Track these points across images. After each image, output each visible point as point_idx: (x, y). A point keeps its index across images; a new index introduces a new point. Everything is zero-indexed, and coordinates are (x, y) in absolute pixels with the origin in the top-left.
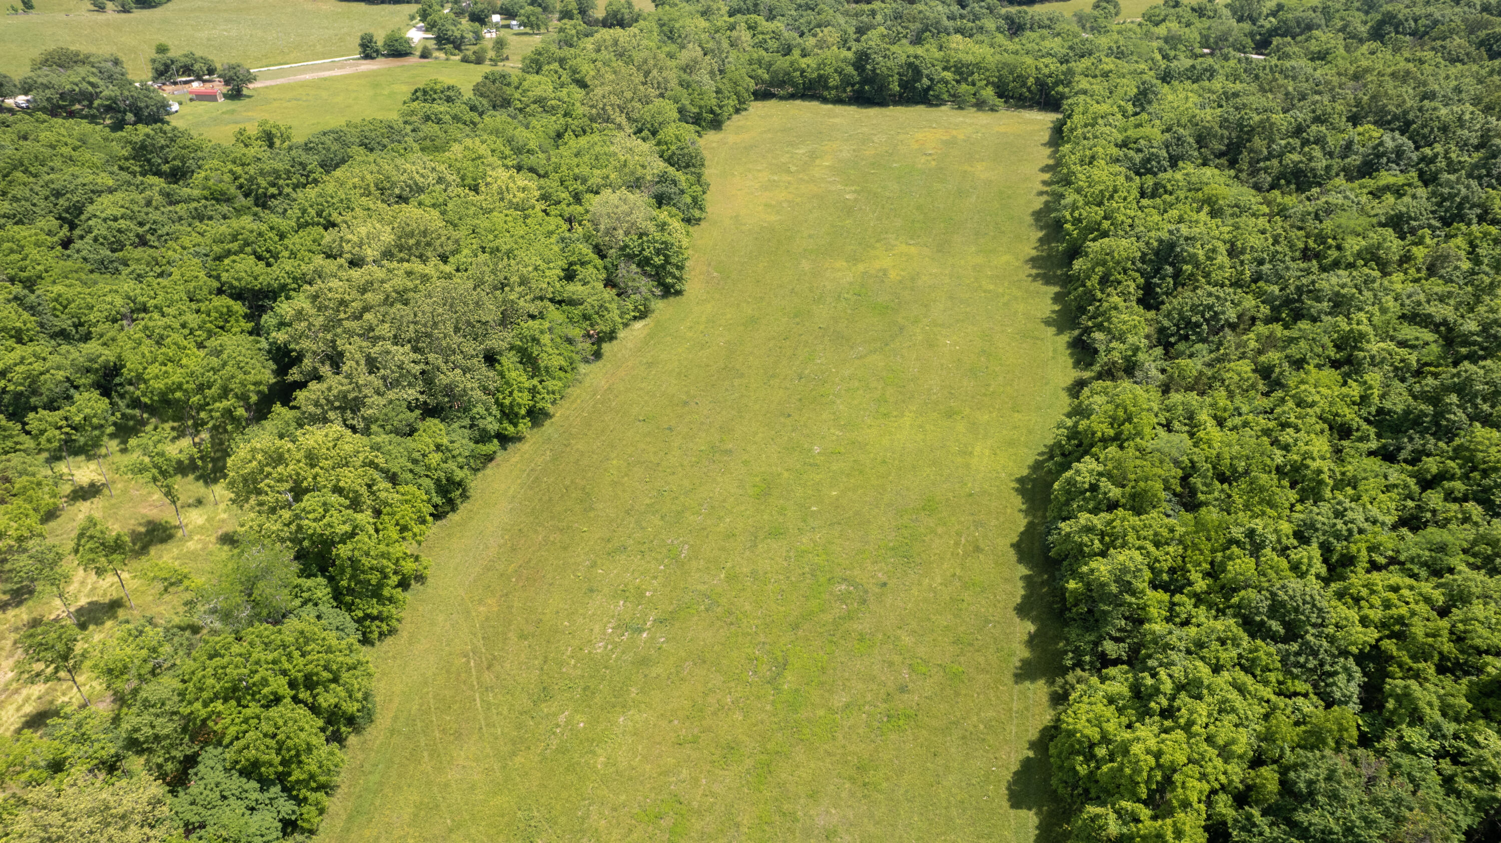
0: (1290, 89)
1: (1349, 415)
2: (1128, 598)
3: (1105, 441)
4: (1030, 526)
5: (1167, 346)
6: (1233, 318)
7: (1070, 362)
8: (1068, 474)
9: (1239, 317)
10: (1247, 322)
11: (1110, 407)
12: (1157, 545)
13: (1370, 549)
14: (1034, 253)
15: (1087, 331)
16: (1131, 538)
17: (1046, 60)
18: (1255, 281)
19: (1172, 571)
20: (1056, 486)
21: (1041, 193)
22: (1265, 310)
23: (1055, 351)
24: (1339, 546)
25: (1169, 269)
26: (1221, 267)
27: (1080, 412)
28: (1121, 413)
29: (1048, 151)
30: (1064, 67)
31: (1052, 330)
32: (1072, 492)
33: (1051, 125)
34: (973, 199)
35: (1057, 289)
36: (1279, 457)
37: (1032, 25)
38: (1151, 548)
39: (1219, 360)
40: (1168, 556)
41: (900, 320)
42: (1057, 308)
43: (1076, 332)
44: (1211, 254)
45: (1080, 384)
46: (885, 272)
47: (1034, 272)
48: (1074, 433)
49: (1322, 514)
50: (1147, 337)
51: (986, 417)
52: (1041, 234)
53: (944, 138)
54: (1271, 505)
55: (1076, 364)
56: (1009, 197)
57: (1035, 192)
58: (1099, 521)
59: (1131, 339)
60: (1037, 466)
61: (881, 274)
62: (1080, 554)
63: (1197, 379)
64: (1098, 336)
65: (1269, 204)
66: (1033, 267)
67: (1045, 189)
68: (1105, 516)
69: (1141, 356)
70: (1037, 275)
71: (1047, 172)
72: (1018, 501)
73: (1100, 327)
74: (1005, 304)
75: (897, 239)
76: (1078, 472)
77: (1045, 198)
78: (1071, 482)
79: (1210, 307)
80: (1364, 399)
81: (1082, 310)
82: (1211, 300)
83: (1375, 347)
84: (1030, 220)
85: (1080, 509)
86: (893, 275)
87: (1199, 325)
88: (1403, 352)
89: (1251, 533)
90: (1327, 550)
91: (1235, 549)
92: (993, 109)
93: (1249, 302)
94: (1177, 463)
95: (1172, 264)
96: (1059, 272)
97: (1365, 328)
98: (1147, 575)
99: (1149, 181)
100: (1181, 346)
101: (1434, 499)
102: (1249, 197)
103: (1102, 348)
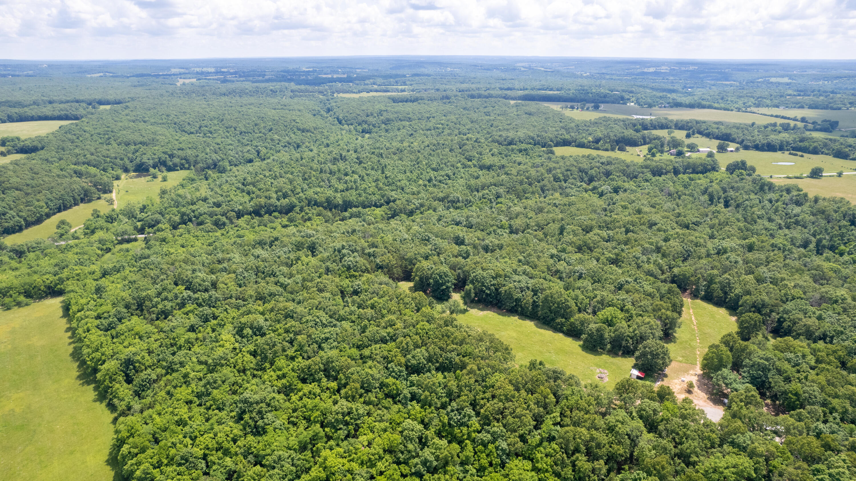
0: (152, 275)
1: (190, 398)
2: (148, 476)
3: (128, 437)
4: (116, 473)
5: (139, 395)
6: (155, 378)
7: (109, 412)
8: (121, 452)
9: (157, 376)
10: (159, 378)
11: (126, 427)
12: (151, 458)
13: (199, 432)
14: (78, 374)
15: (111, 399)
16: (144, 460)
17: (47, 276)
18: (159, 362)
19: (158, 462)
20: (119, 458)
21: (70, 344)
22: (164, 371)
23: (102, 411)
24: (192, 435)
25: (131, 367)
26: (148, 361)
27: (117, 432)
28: (130, 428)
29: (65, 320)
30: (57, 277)
31: (98, 403)
32: (124, 457)
33: (61, 305)
34: (39, 358)
35: (93, 385)
36: (176, 418)
37: (28, 249)
38: (150, 460)
39: (155, 394)
40: (155, 460)
41: (32, 428)
42: (97, 393)
43: (107, 401)
44: (143, 358)
45: (116, 419)
46: (13, 410)
47: (81, 382)
48: (118, 440)
49: (187, 429)
50: (132, 395)
51: (86, 447)
52: (77, 364)
53: (8, 330)
54: (176, 433)
55: (112, 412)
56: (56, 351)
57: (67, 344)
58: (134, 461)
59: (126, 399)
60: (111, 454)
61: (11, 412)
62: (132, 472)
63: (150, 404)
64: (115, 400)
65: (156, 328)
66: (80, 380)
67: (71, 340)
68: (135, 459)
69: (131, 404)
70: (83, 383)
71: (69, 331)
72: (109, 468)
73: (115, 397)
74: (75, 401)
75: (10, 393)
76: (123, 451)
77: (73, 346)
78: (122, 454)
79: (147, 378)
80: (193, 391)
81: (106, 392)
82: (146, 376)
83: (192, 375)
84: (70, 359)
85: (128, 460)
86: (18, 410)
87: (146, 385)
88: (198, 373)
89: (173, 443)
90: (191, 438)
91: (170, 449)
92: (27, 305)
93: (159, 371)
94: (150, 433)
95: (132, 365)
96: (91, 378)
97: (188, 370)
98: (151, 467)
99: (114, 332)
100: (143, 393)
101: (210, 412)
102: (150, 328)
103: (118, 405)
